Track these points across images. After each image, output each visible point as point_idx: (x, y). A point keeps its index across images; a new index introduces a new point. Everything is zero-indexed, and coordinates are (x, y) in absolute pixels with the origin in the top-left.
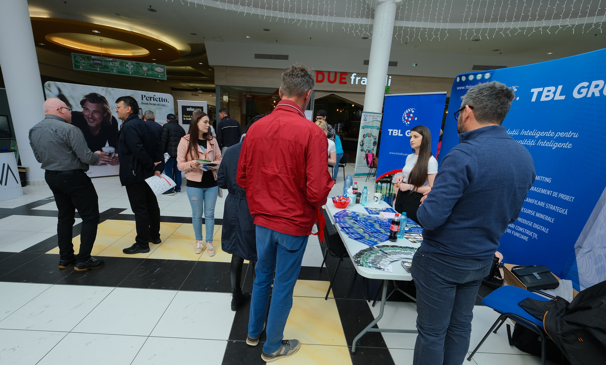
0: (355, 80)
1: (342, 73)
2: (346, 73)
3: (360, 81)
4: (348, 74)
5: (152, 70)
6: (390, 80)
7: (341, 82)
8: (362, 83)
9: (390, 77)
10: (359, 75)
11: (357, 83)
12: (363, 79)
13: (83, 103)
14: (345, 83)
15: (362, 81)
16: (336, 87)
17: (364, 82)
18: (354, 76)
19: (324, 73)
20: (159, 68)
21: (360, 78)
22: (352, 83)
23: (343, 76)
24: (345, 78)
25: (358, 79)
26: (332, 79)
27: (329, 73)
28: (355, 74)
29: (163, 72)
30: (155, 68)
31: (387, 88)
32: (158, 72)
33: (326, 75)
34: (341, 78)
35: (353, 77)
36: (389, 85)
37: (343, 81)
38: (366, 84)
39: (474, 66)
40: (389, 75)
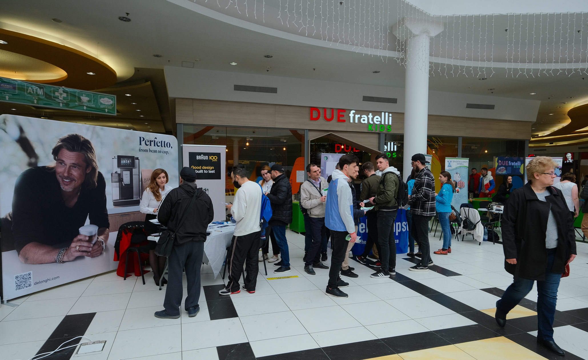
0: (354, 118)
1: (340, 110)
2: (344, 110)
3: (359, 119)
4: (346, 111)
6: (390, 118)
7: (339, 121)
8: (362, 122)
9: (390, 115)
10: (357, 112)
11: (356, 121)
12: (362, 116)
14: (344, 121)
15: (362, 119)
16: (334, 126)
17: (364, 120)
18: (353, 113)
19: (319, 109)
20: (106, 99)
21: (359, 116)
22: (352, 121)
23: (341, 113)
24: (343, 116)
25: (357, 116)
26: (329, 116)
27: (325, 109)
28: (354, 111)
29: (112, 105)
30: (100, 99)
31: (389, 127)
32: (104, 104)
33: (322, 112)
34: (339, 116)
35: (351, 115)
36: (390, 123)
37: (341, 118)
38: (366, 122)
39: (467, 104)
40: (389, 113)
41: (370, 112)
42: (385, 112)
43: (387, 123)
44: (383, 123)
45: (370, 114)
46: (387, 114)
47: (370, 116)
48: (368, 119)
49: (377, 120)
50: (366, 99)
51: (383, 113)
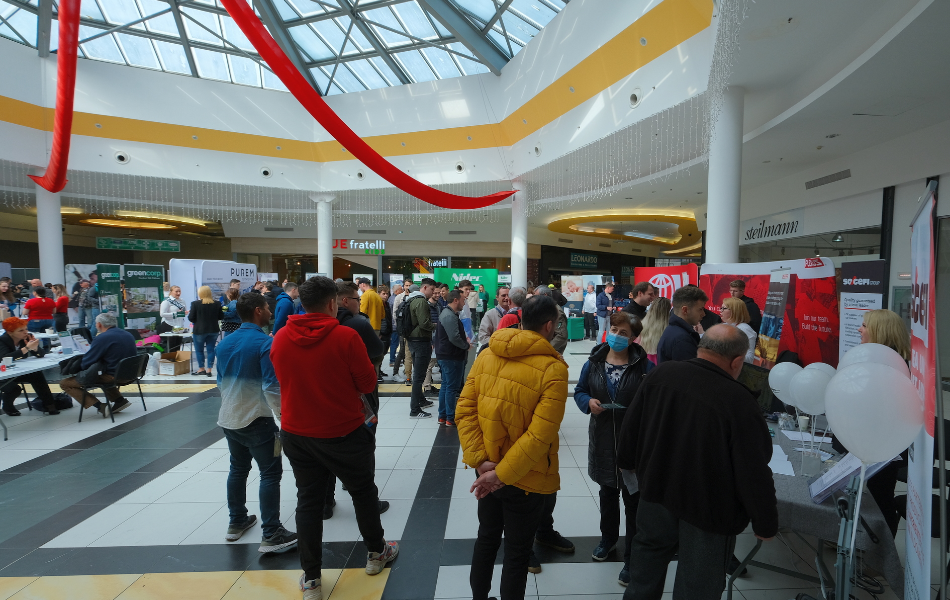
0: (353, 245)
1: (342, 240)
2: (345, 240)
3: (358, 246)
4: (347, 240)
5: (167, 245)
6: (384, 244)
7: (342, 247)
8: (360, 247)
9: (383, 242)
10: (356, 241)
11: (356, 247)
12: (360, 244)
13: (90, 276)
14: (346, 248)
15: (360, 246)
16: (338, 251)
17: (362, 247)
20: (173, 244)
21: (358, 243)
22: (352, 247)
23: (344, 243)
24: (345, 244)
25: (356, 244)
26: (335, 245)
28: (354, 241)
29: (176, 246)
31: (383, 251)
32: (172, 246)
34: (342, 244)
35: (351, 243)
36: (384, 248)
38: (363, 248)
39: (449, 232)
40: (382, 241)
41: (367, 240)
42: (379, 240)
43: (380, 248)
44: (377, 248)
45: (367, 242)
46: (380, 241)
47: (367, 243)
48: (365, 245)
49: (372, 246)
50: (360, 232)
51: (377, 241)
